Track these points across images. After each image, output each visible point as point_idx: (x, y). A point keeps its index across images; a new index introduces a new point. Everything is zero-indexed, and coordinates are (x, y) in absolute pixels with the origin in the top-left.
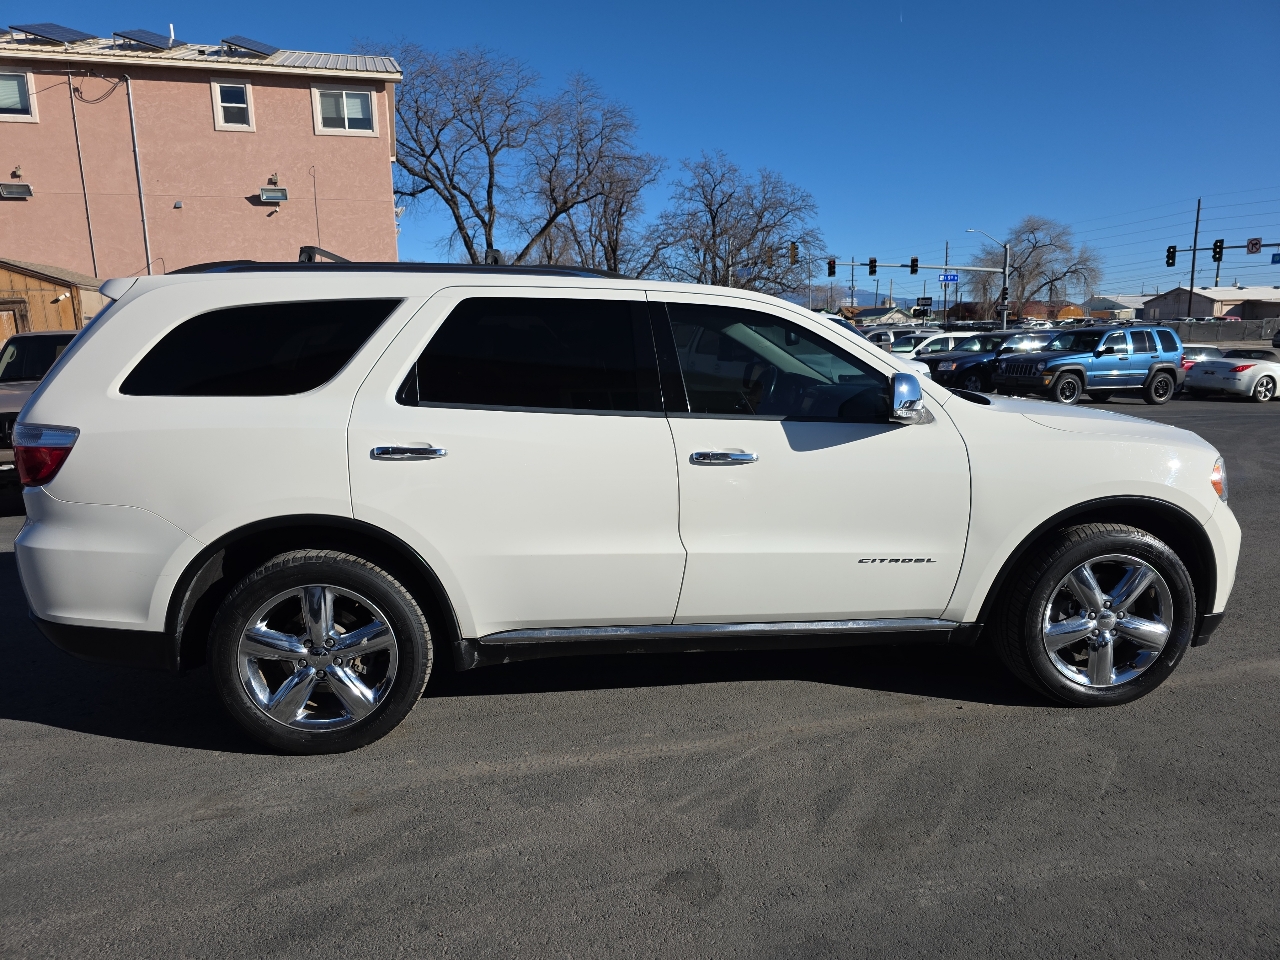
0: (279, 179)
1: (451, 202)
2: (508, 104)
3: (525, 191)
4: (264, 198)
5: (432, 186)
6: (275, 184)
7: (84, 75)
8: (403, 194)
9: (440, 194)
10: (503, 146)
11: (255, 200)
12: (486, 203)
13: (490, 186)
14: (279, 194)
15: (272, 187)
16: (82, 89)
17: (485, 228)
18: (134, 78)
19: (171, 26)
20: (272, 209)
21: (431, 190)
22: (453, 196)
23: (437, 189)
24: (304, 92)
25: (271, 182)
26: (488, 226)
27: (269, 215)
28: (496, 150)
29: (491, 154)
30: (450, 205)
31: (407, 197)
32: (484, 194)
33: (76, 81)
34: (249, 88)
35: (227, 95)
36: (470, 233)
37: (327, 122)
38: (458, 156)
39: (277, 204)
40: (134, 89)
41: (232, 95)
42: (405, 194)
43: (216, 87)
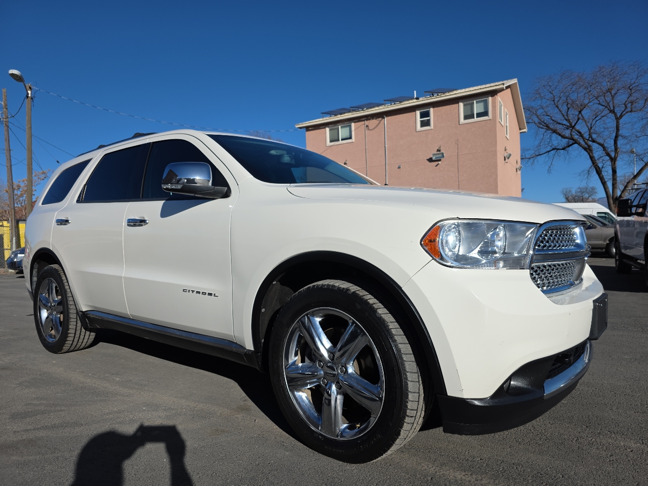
0: (442, 149)
1: (588, 149)
2: (631, 88)
3: (638, 136)
4: (434, 158)
5: (576, 143)
6: (440, 151)
7: (370, 119)
8: (558, 149)
9: (581, 146)
10: (627, 112)
11: (430, 160)
12: (613, 147)
13: (616, 137)
14: (441, 155)
15: (439, 152)
16: (369, 126)
17: (612, 162)
18: (387, 116)
19: (415, 92)
20: (437, 163)
21: (576, 145)
22: (589, 146)
23: (579, 144)
24: (455, 106)
25: (438, 150)
26: (613, 160)
27: (436, 166)
28: (621, 116)
29: (618, 119)
30: (587, 152)
31: (560, 151)
32: (612, 142)
33: (367, 123)
34: (432, 110)
35: (422, 115)
36: (600, 165)
37: (466, 117)
38: (593, 123)
39: (440, 160)
40: (387, 121)
41: (425, 115)
42: (559, 149)
43: (418, 113)
